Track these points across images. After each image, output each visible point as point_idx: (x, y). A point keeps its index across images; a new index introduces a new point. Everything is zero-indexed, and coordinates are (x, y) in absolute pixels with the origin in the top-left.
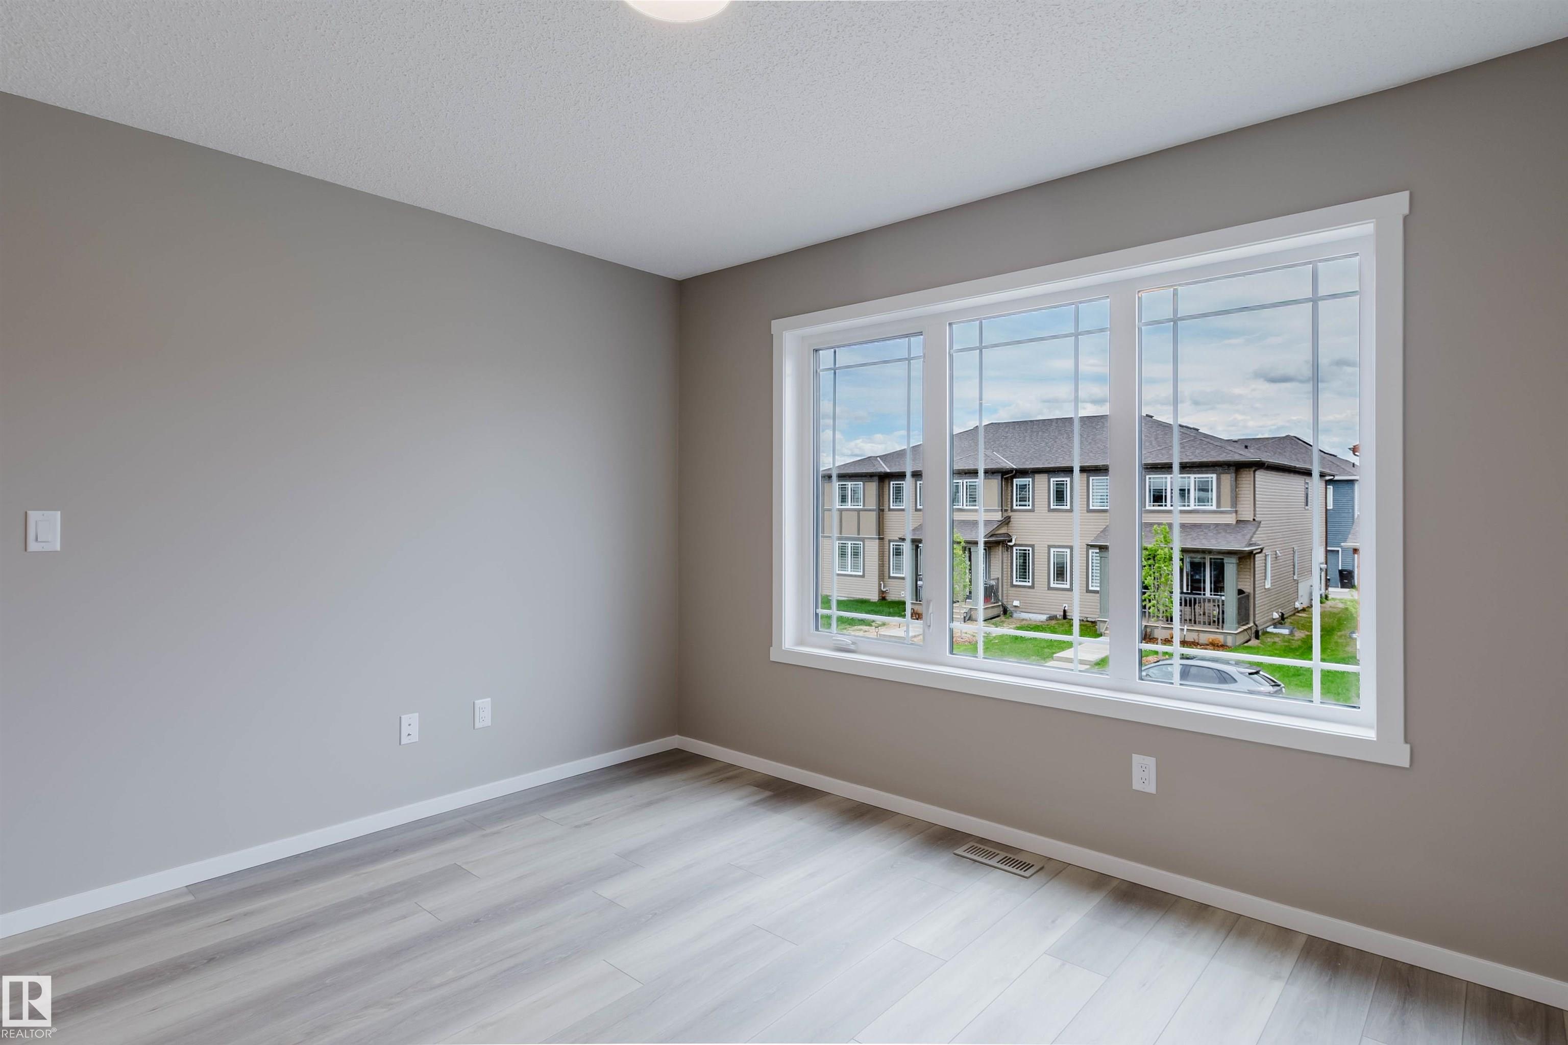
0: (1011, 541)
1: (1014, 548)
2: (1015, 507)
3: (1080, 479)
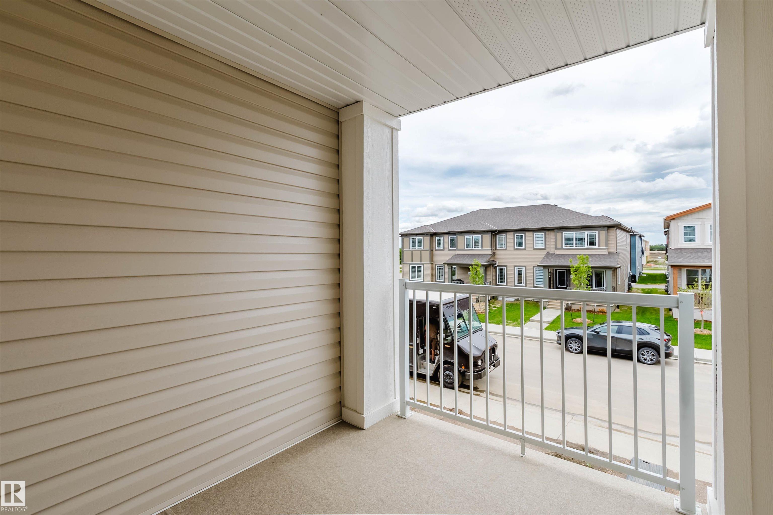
0: (496, 264)
1: (497, 267)
2: (497, 248)
3: (529, 234)
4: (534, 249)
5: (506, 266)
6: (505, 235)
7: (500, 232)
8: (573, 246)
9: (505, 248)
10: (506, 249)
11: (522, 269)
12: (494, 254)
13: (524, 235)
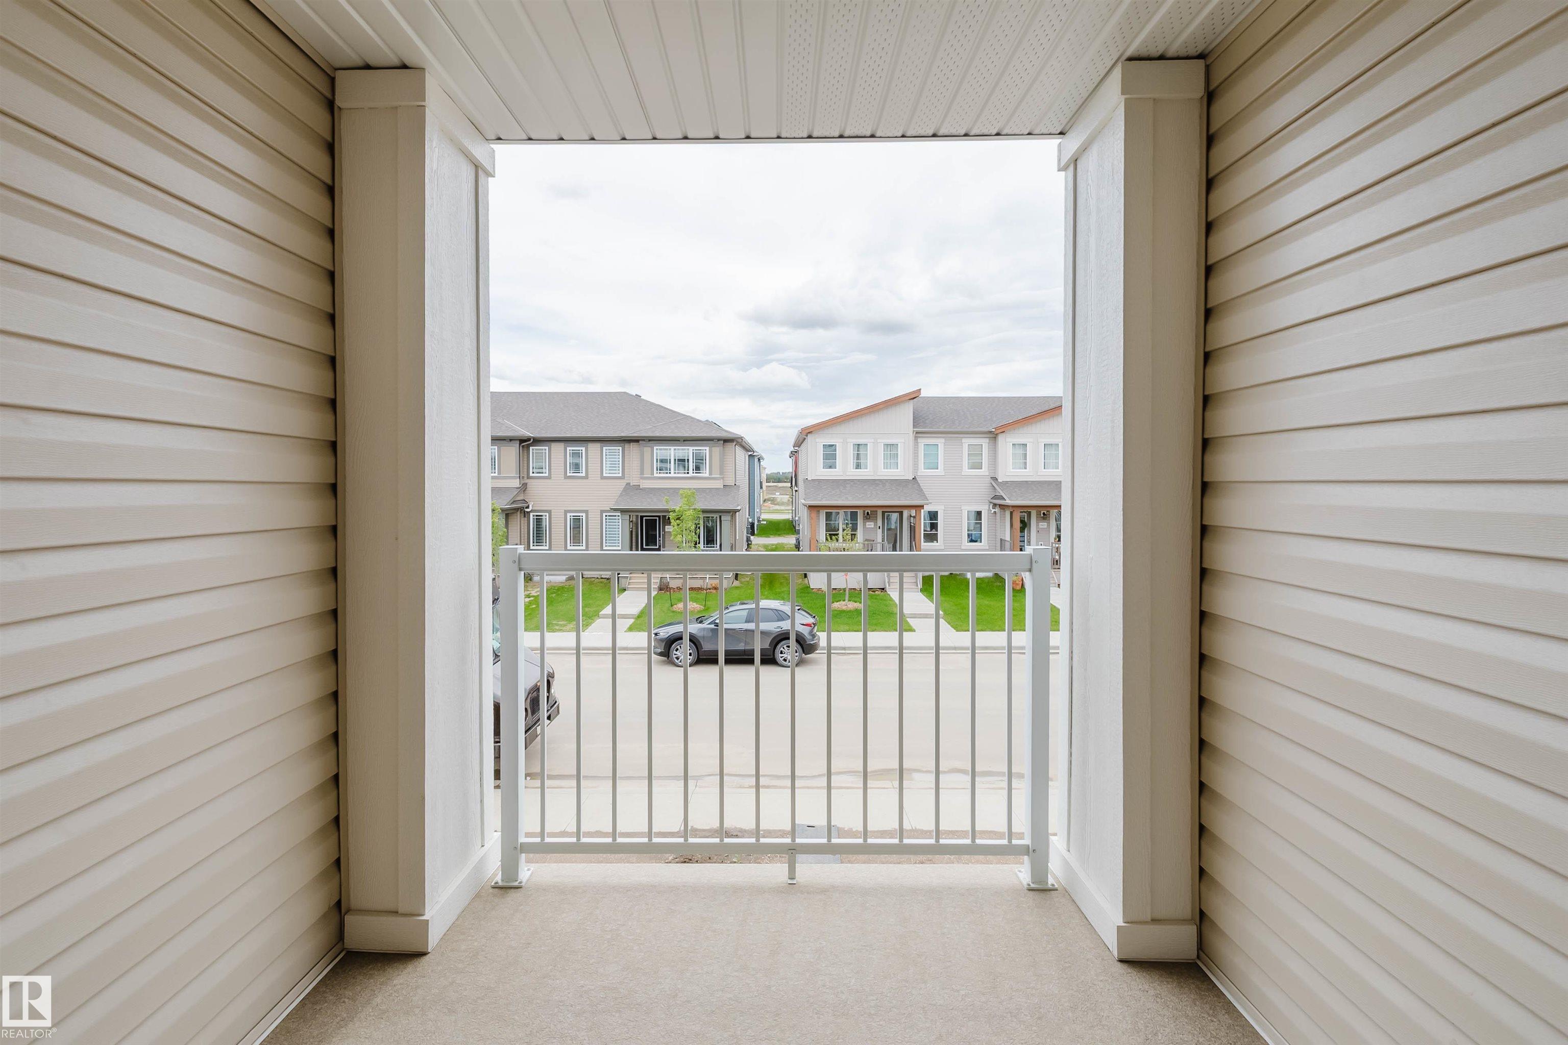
0: (528, 507)
1: (531, 514)
2: (531, 474)
3: (594, 448)
4: (603, 478)
5: (550, 512)
6: (547, 448)
7: (537, 441)
8: (670, 473)
9: (547, 475)
10: (549, 478)
11: (581, 517)
12: (524, 488)
13: (584, 449)
